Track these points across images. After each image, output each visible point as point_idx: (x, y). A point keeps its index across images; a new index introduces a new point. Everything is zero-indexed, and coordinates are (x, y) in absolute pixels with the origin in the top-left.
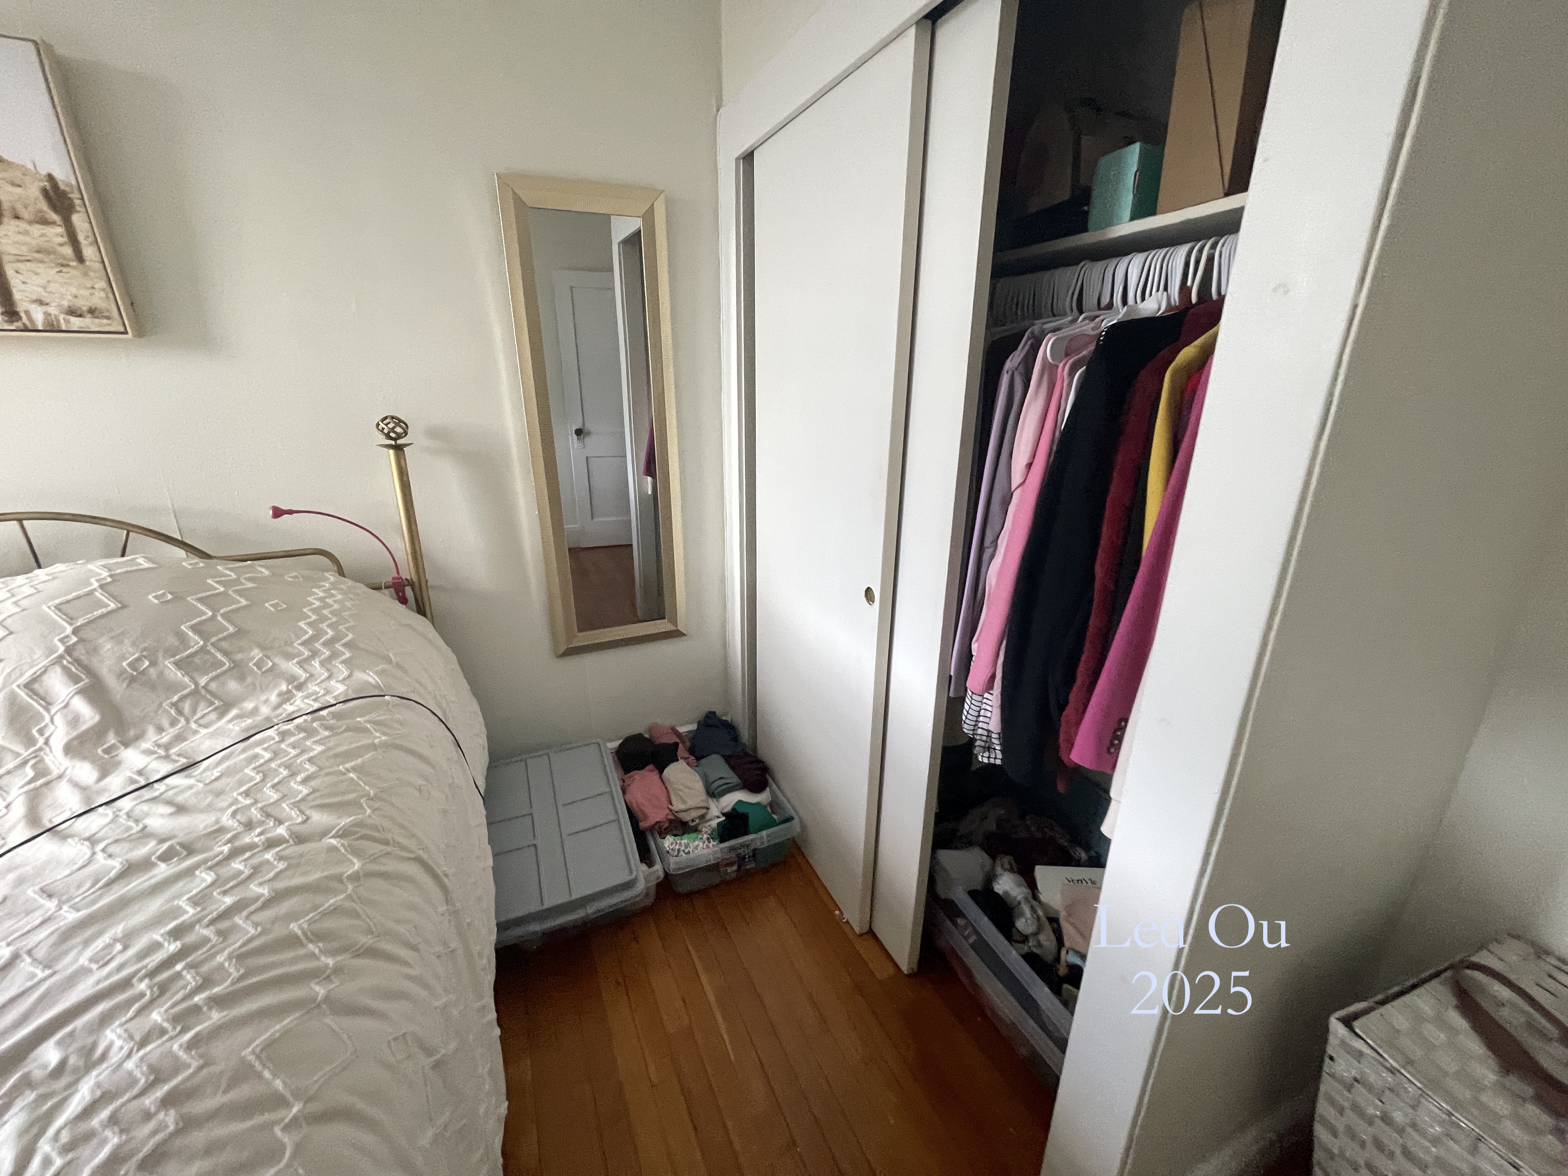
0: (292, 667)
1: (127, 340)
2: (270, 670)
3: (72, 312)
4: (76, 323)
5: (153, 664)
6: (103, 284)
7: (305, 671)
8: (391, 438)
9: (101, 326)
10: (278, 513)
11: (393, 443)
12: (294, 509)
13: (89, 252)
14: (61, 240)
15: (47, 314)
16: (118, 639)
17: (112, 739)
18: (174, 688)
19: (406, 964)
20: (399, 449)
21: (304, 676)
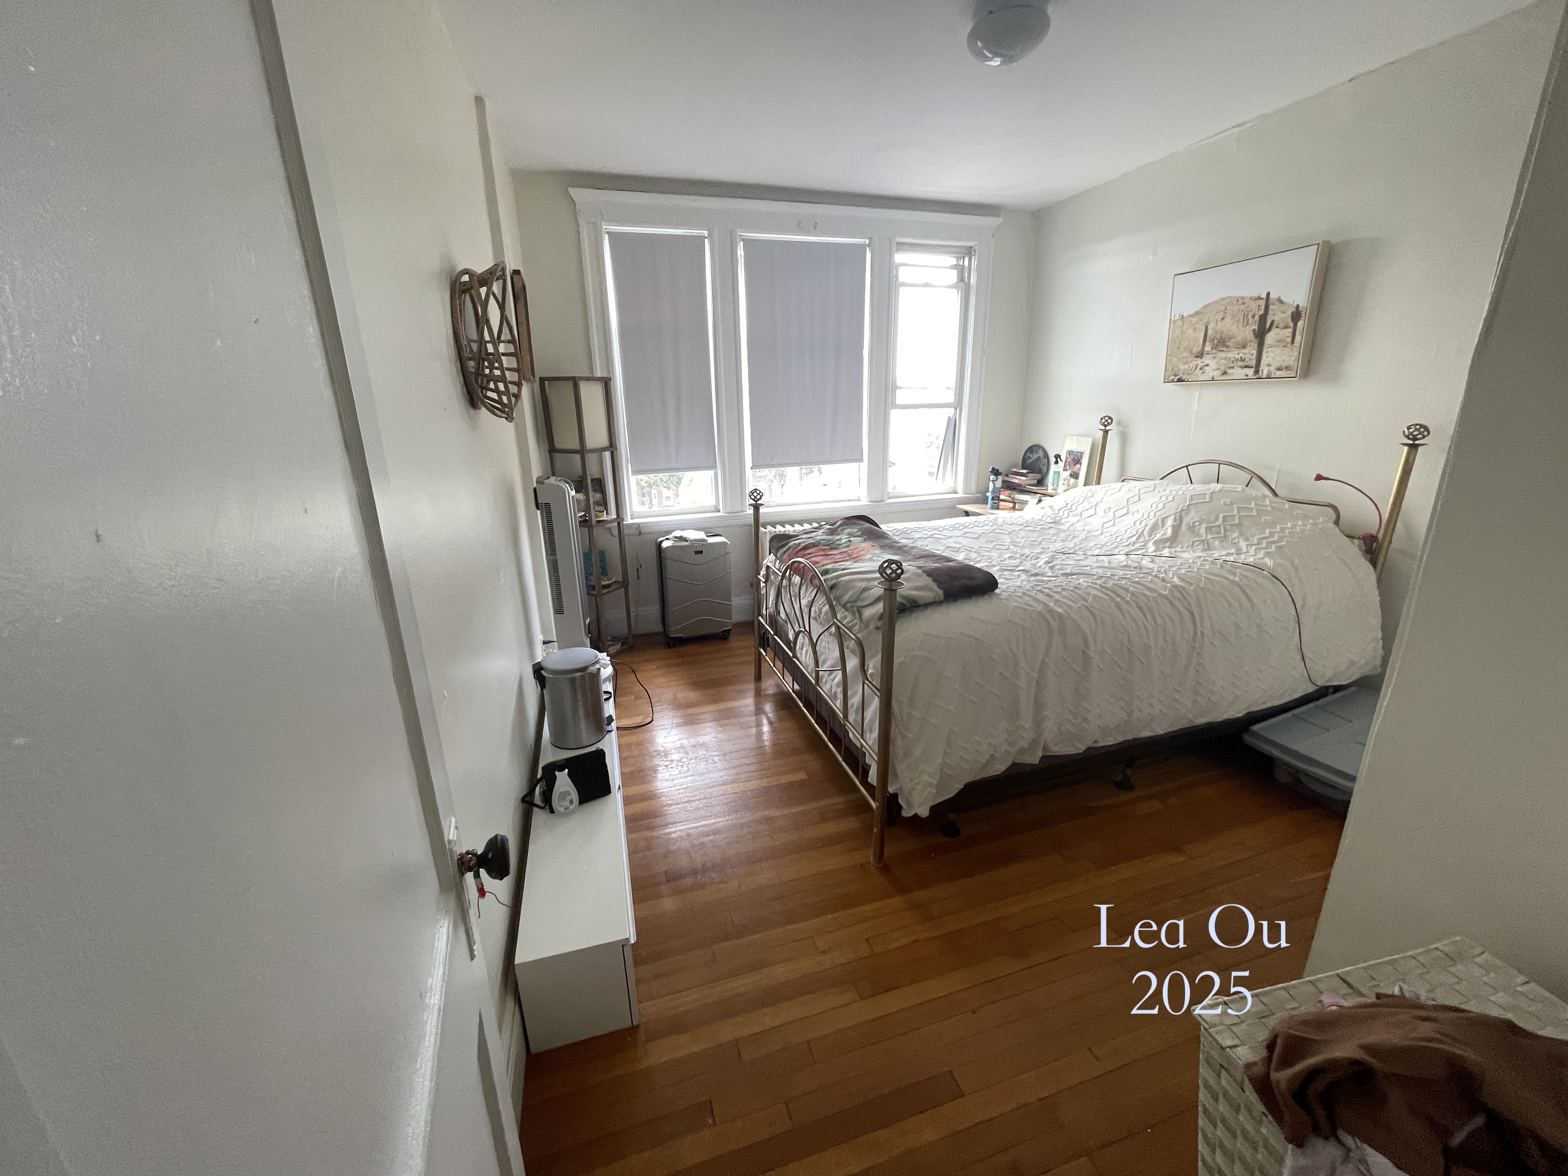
0: (1243, 544)
1: (1296, 381)
2: (1235, 543)
3: (1279, 369)
4: (1278, 373)
5: (1200, 525)
6: (1296, 353)
7: (1247, 549)
8: (1409, 439)
9: (1288, 374)
10: (1319, 478)
11: (1412, 442)
12: (1330, 477)
13: (1298, 338)
14: (1289, 335)
15: (1269, 371)
16: (1197, 512)
17: (1168, 544)
18: (1199, 535)
19: (1147, 620)
20: (1413, 448)
21: (1245, 550)
